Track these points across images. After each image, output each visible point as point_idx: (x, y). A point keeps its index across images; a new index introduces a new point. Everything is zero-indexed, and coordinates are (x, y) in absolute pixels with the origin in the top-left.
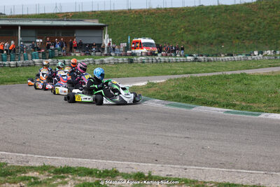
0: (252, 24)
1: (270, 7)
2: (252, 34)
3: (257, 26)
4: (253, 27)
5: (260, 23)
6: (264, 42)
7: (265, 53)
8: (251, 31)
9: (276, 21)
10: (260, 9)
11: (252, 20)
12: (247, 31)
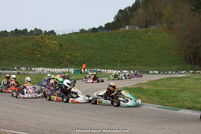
0: (6, 51)
1: (16, 42)
2: (7, 57)
3: (9, 52)
4: (7, 52)
5: (11, 51)
6: (14, 62)
7: (21, 68)
8: (6, 55)
9: (20, 50)
10: (10, 42)
11: (6, 49)
12: (4, 55)
